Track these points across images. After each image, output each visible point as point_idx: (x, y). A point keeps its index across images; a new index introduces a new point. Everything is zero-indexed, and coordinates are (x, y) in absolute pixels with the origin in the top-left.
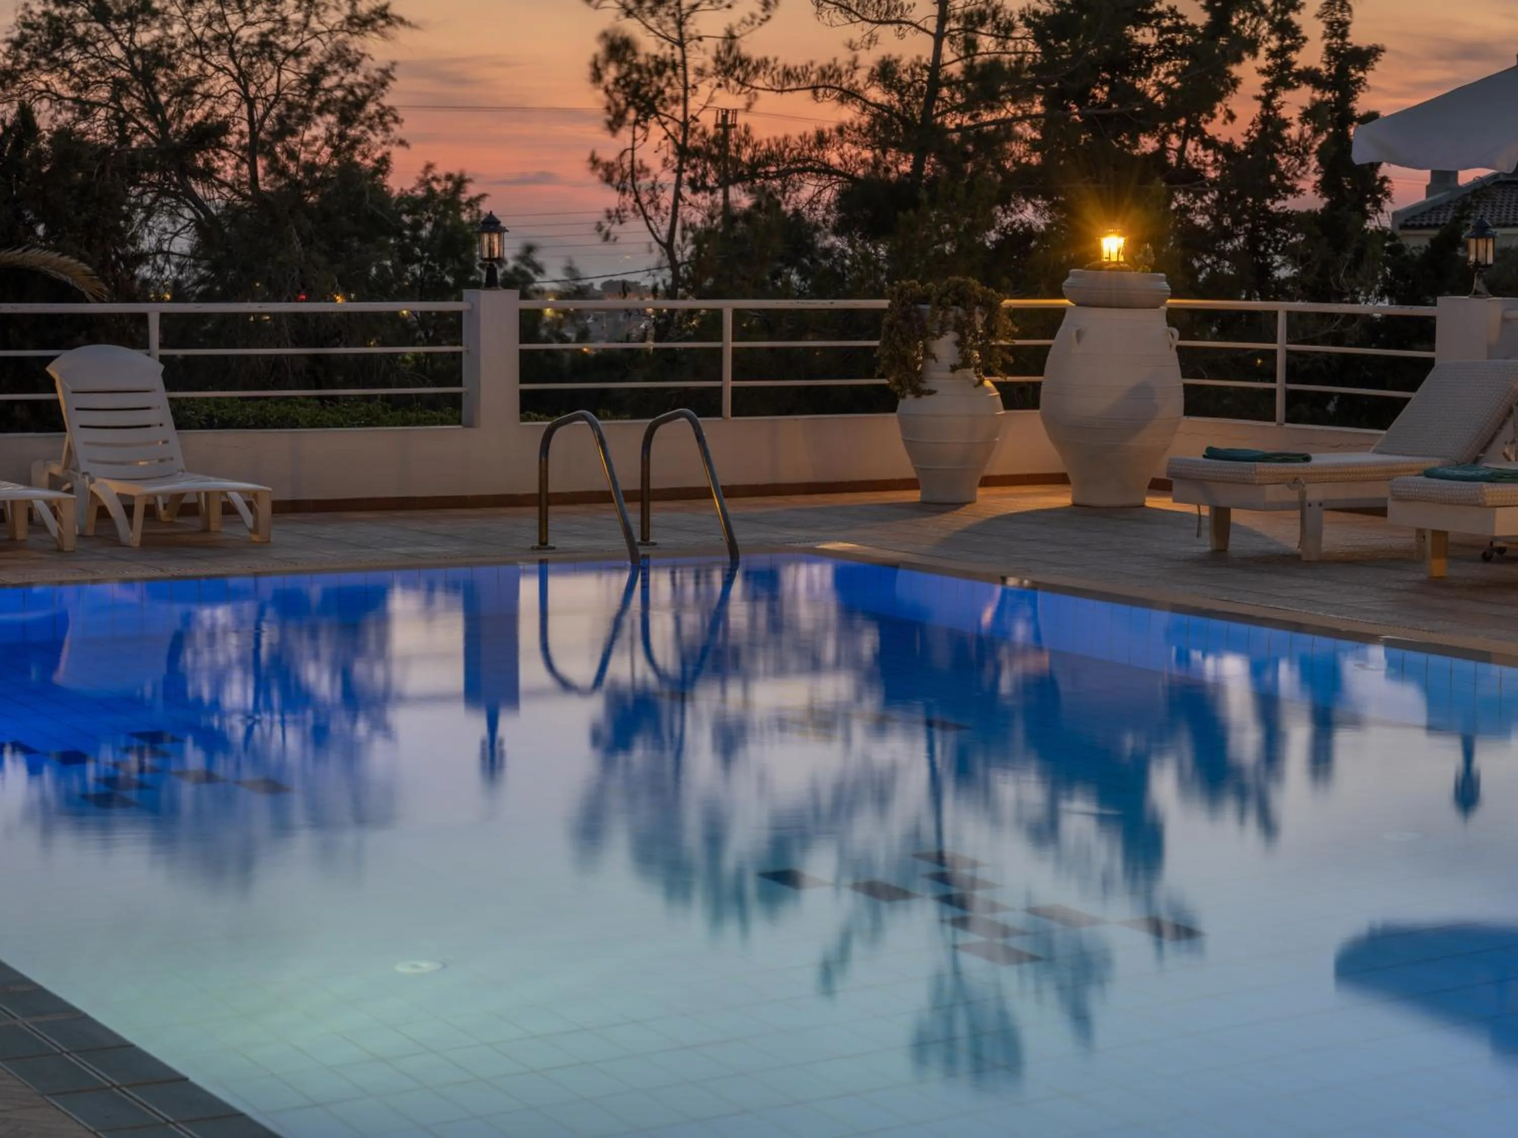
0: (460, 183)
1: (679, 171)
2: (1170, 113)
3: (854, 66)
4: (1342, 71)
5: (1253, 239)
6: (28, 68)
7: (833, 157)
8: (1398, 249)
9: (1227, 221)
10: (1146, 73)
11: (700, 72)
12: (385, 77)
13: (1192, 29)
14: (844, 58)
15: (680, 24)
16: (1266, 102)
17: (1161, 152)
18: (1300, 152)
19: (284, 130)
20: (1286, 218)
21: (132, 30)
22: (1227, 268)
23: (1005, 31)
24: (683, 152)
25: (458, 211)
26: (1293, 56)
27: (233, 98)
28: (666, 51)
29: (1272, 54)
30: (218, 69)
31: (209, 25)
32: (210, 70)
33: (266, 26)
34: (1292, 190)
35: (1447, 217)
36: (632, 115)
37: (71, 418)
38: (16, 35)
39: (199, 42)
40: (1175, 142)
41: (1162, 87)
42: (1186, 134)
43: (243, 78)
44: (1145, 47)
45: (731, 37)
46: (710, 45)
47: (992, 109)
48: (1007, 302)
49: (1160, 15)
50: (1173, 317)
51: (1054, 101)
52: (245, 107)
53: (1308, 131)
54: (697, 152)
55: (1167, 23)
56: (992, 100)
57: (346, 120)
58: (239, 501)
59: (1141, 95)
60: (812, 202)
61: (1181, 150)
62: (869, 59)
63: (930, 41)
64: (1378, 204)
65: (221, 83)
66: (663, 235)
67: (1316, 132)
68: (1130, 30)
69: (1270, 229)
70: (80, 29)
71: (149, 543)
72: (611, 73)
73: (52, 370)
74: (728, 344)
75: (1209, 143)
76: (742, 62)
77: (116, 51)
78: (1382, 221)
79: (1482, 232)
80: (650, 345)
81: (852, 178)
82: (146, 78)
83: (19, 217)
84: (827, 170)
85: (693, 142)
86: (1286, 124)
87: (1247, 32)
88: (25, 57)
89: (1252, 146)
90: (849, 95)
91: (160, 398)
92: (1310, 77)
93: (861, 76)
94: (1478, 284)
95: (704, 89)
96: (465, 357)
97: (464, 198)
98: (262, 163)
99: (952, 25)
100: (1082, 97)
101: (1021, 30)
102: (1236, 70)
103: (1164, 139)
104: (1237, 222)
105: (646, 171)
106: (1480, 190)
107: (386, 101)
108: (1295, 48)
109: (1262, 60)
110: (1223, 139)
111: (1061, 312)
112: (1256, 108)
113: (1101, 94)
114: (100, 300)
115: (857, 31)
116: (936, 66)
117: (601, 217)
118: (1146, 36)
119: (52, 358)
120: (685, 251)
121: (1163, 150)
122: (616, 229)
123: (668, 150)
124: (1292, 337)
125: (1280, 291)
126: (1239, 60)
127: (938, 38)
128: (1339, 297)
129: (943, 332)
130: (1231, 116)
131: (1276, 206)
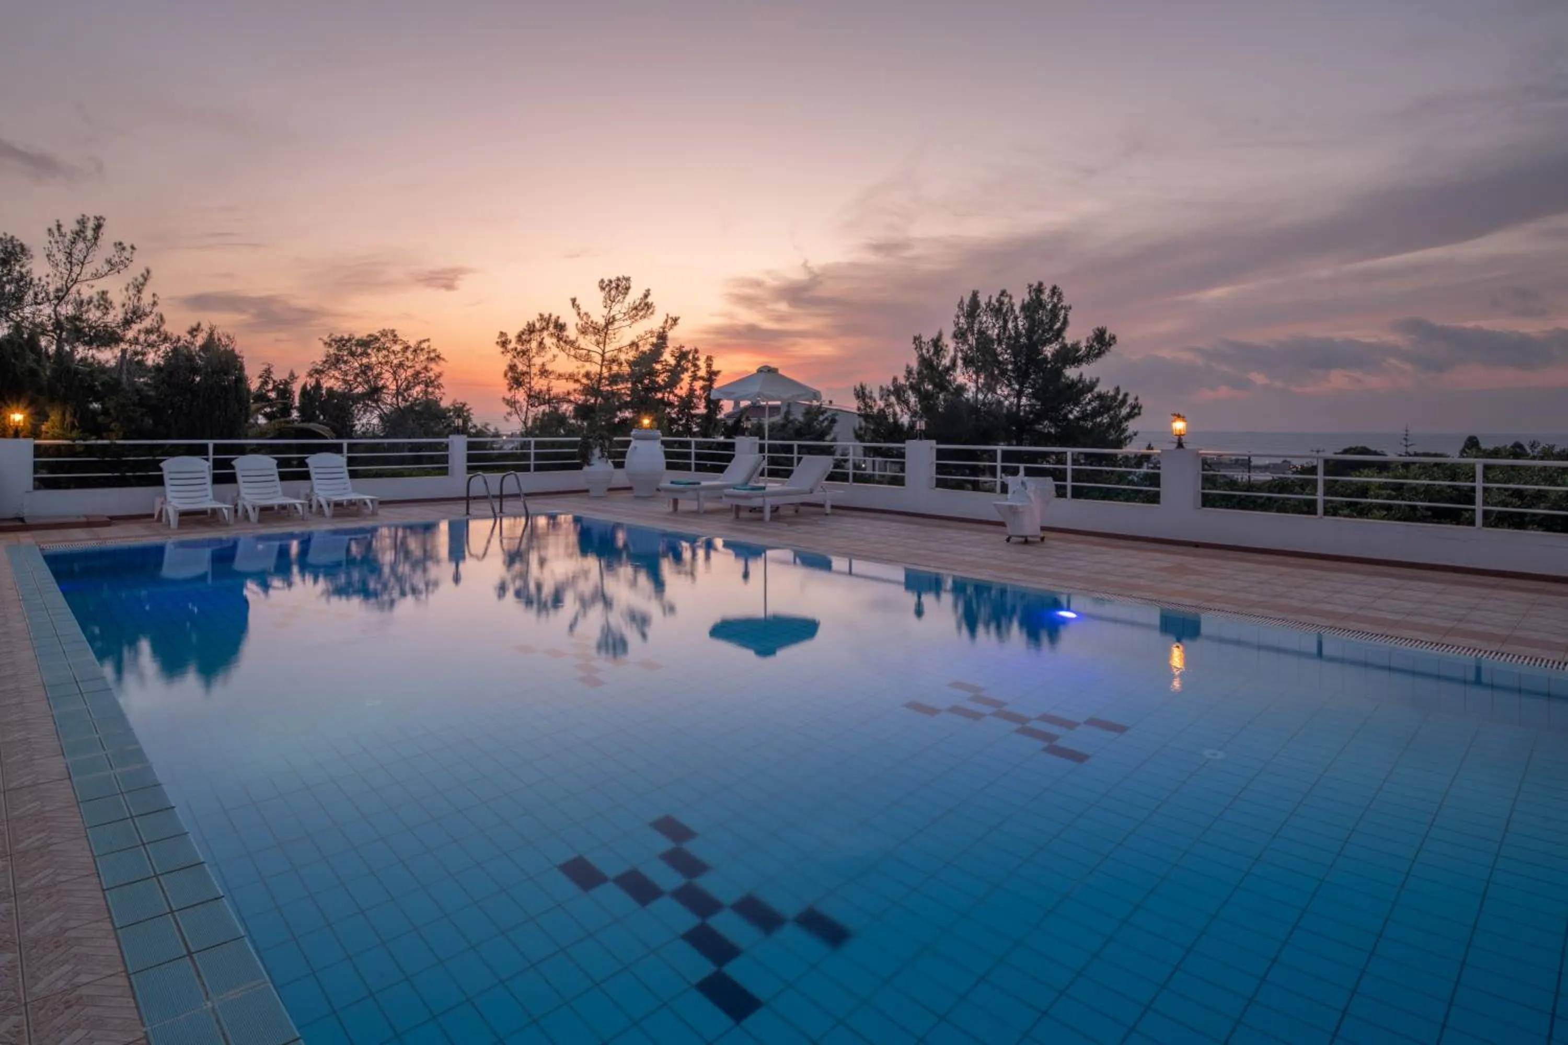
0: (464, 405)
1: (528, 402)
2: (665, 387)
3: (579, 374)
4: (710, 377)
5: (687, 420)
6: (329, 369)
7: (572, 398)
8: (725, 423)
9: (680, 416)
10: (659, 376)
11: (535, 374)
12: (439, 376)
13: (670, 365)
14: (576, 371)
15: (529, 361)
16: (691, 384)
17: (663, 398)
18: (699, 398)
19: (408, 388)
20: (695, 416)
21: (361, 360)
22: (680, 428)
23: (620, 364)
24: (529, 396)
25: (463, 412)
26: (698, 372)
27: (391, 380)
28: (525, 369)
29: (692, 372)
30: (386, 371)
31: (384, 358)
32: (384, 371)
33: (401, 359)
34: (698, 408)
35: (737, 416)
36: (515, 386)
37: (313, 476)
38: (324, 359)
39: (380, 363)
40: (666, 395)
41: (663, 380)
42: (670, 393)
43: (395, 373)
44: (658, 370)
45: (543, 365)
46: (537, 367)
47: (616, 385)
48: (615, 439)
49: (662, 361)
50: (663, 443)
51: (634, 383)
52: (395, 382)
53: (702, 392)
54: (533, 396)
55: (664, 363)
56: (616, 383)
57: (427, 386)
58: (368, 502)
59: (657, 383)
60: (566, 410)
61: (668, 397)
62: (583, 371)
63: (599, 367)
64: (720, 411)
65: (387, 375)
66: (523, 419)
67: (704, 393)
68: (654, 365)
69: (692, 418)
70: (345, 358)
71: (334, 516)
72: (510, 374)
73: (307, 461)
74: (532, 451)
75: (676, 395)
76: (546, 371)
77: (356, 365)
78: (720, 416)
79: (748, 419)
80: (519, 451)
81: (576, 404)
82: (364, 372)
83: (314, 413)
84: (570, 401)
85: (533, 393)
86: (696, 390)
87: (685, 366)
88: (327, 366)
89: (687, 396)
90: (577, 381)
91: (346, 469)
92: (702, 378)
93: (580, 376)
94: (746, 433)
95: (536, 379)
96: (450, 456)
97: (465, 409)
98: (400, 398)
99: (606, 363)
100: (641, 382)
101: (625, 364)
102: (682, 376)
103: (664, 394)
104: (683, 416)
105: (518, 402)
106: (746, 409)
107: (440, 381)
108: (698, 370)
109: (690, 374)
110: (679, 394)
111: (630, 441)
112: (688, 386)
113: (646, 381)
114: (332, 439)
115: (579, 363)
116: (601, 374)
117: (505, 415)
118: (658, 367)
119: (306, 458)
120: (530, 423)
121: (664, 397)
122: (509, 417)
123: (525, 396)
124: (696, 448)
125: (694, 435)
126: (683, 373)
127: (602, 366)
128: (710, 437)
129: (596, 447)
130: (681, 388)
131: (693, 412)
